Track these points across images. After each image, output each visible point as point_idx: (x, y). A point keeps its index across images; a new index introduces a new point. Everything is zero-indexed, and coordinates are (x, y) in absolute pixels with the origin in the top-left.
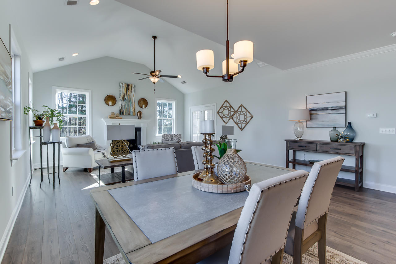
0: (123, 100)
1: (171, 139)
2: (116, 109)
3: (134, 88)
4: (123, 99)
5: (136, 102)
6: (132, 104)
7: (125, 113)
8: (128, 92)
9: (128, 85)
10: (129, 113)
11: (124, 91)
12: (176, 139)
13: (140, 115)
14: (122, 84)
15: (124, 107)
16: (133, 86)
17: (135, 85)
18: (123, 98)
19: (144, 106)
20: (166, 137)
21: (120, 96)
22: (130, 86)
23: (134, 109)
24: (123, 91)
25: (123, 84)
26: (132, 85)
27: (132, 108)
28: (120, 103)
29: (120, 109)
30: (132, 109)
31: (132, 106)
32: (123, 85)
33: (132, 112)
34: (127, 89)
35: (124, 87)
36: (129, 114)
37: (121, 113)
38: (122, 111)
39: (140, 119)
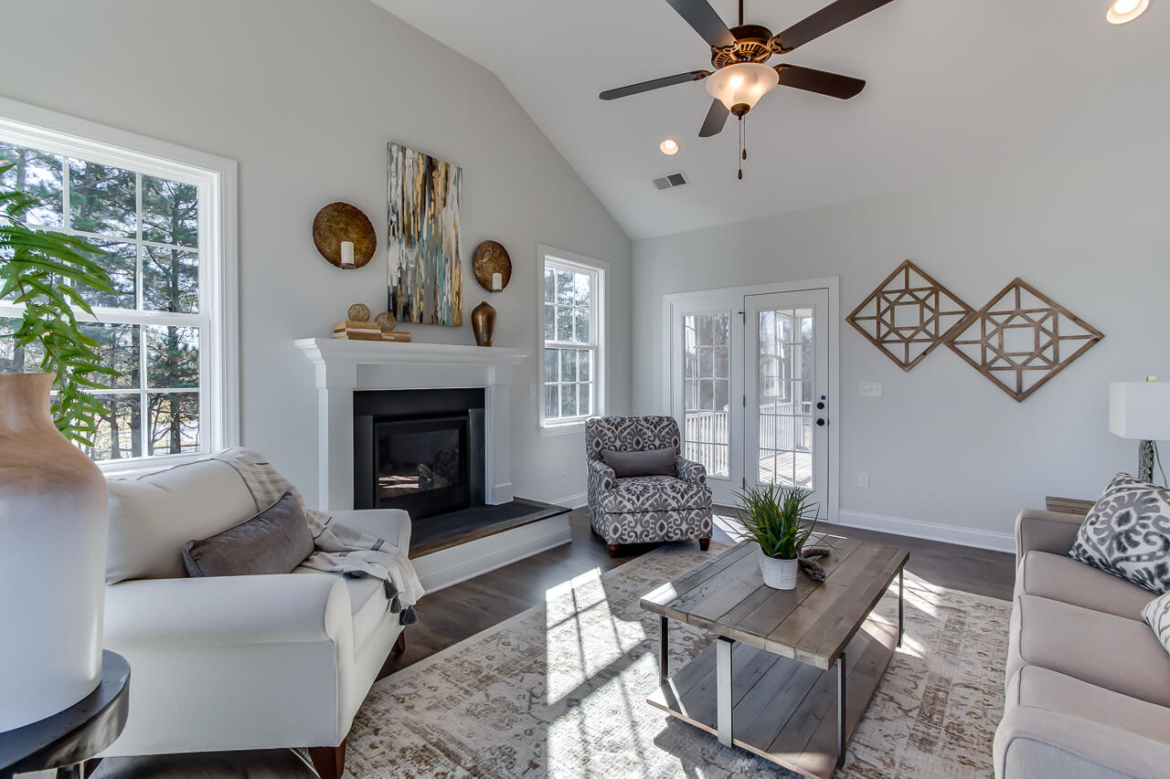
0: (410, 242)
1: (638, 443)
2: (371, 286)
3: (457, 184)
4: (410, 237)
5: (465, 256)
6: (449, 265)
7: (415, 313)
8: (431, 200)
9: (431, 164)
10: (436, 311)
11: (414, 190)
12: (657, 443)
13: (483, 327)
14: (403, 150)
15: (414, 281)
16: (453, 172)
17: (459, 170)
18: (406, 229)
19: (497, 279)
20: (610, 434)
21: (394, 219)
22: (441, 168)
23: (458, 294)
24: (409, 192)
25: (409, 152)
26: (447, 165)
27: (447, 287)
28: (392, 258)
29: (395, 288)
30: (446, 296)
31: (448, 275)
32: (409, 162)
33: (450, 309)
34: (428, 181)
35: (415, 175)
36: (435, 321)
37: (398, 309)
38: (402, 301)
39: (488, 344)
